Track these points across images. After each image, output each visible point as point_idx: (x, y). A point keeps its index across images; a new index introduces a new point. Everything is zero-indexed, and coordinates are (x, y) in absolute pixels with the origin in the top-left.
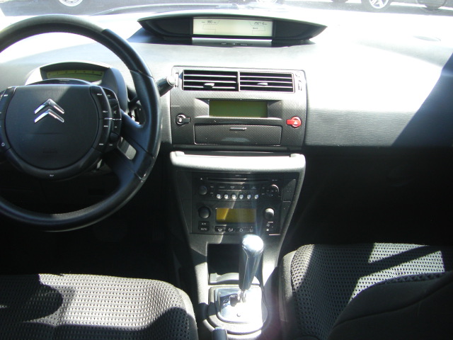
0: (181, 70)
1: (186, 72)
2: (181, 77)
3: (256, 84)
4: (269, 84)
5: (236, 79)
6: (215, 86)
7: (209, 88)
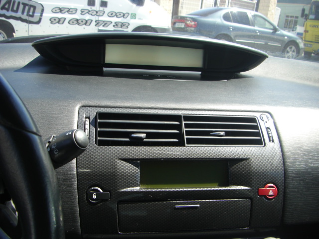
0: (93, 113)
1: (102, 115)
2: (94, 123)
3: (208, 133)
4: (227, 134)
5: (178, 127)
6: (147, 137)
7: (139, 142)
